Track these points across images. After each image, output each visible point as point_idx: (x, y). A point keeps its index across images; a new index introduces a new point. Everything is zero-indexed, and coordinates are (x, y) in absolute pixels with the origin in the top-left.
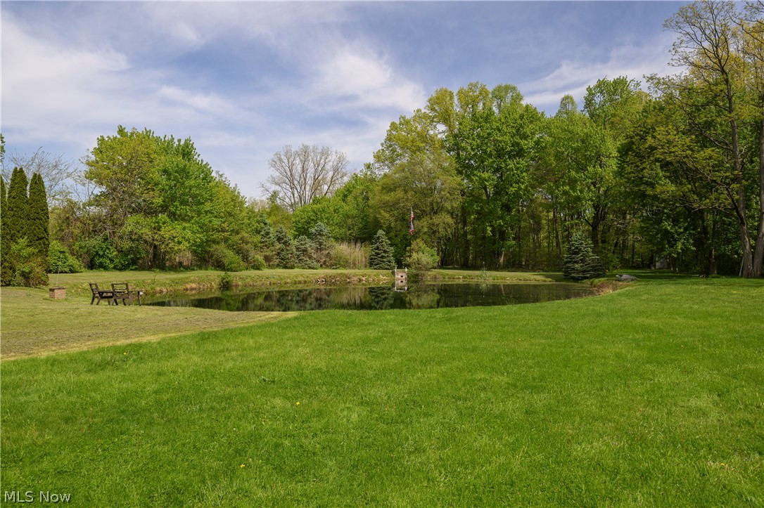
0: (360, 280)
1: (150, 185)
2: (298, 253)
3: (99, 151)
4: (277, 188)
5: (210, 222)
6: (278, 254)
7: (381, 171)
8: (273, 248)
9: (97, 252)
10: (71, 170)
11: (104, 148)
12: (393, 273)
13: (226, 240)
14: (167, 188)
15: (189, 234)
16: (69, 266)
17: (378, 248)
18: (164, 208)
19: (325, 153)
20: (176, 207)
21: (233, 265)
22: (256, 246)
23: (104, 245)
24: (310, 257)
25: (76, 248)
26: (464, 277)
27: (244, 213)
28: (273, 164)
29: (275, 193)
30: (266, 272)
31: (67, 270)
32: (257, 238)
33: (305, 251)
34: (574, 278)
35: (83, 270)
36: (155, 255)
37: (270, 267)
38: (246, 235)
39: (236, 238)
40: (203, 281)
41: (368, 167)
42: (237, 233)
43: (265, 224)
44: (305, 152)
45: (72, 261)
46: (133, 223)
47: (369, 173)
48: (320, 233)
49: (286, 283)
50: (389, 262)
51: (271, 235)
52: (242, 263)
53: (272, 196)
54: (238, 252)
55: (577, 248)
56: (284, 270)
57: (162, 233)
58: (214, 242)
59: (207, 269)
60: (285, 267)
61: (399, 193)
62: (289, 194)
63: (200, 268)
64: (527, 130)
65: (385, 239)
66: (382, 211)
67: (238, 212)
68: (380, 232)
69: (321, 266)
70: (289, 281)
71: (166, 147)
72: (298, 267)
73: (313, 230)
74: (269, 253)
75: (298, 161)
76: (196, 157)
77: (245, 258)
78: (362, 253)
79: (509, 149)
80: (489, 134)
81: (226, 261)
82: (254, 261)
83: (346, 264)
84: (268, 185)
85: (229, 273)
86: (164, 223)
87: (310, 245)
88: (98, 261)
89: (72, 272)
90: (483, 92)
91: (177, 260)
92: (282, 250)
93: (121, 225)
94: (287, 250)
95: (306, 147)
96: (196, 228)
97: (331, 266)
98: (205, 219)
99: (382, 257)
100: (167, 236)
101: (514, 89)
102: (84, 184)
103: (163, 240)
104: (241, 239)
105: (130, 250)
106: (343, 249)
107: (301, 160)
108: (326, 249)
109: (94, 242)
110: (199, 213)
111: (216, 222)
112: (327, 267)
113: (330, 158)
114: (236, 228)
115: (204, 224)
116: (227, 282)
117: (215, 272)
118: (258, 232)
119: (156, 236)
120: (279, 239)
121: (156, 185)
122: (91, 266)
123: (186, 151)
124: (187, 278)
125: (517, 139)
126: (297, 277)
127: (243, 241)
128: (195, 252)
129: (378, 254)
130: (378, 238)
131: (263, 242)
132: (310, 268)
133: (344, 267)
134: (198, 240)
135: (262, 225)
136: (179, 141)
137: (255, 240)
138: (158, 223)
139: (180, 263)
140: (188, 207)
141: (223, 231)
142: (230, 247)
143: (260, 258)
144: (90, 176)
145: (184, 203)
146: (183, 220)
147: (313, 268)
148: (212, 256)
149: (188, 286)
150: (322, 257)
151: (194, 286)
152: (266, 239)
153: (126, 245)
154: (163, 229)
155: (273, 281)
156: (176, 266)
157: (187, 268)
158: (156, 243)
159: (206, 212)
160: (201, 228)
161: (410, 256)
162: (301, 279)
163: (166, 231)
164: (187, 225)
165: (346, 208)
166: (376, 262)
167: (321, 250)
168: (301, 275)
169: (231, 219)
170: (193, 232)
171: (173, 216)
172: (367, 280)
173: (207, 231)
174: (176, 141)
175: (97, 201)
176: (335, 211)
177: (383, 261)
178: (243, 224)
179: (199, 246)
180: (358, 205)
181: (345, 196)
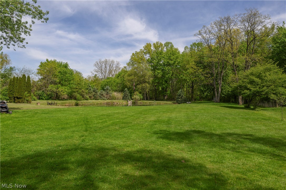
0: (117, 103)
1: (55, 76)
2: (100, 95)
3: (41, 66)
4: (97, 73)
5: (73, 86)
6: (94, 96)
7: (129, 69)
8: (92, 94)
9: (41, 95)
10: (33, 72)
11: (42, 65)
12: (128, 101)
13: (77, 91)
14: (61, 77)
15: (66, 90)
16: (33, 99)
17: (125, 94)
18: (60, 83)
19: (113, 62)
20: (63, 82)
21: (79, 99)
22: (86, 93)
23: (43, 93)
24: (104, 97)
25: (35, 94)
26: (149, 103)
27: (83, 83)
28: (95, 65)
29: (96, 75)
30: (90, 101)
31: (33, 100)
32: (87, 91)
33: (102, 95)
34: (178, 103)
35: (37, 100)
36: (57, 96)
37: (91, 99)
38: (83, 90)
39: (80, 91)
40: (70, 103)
41: (125, 67)
42: (81, 89)
43: (90, 87)
44: (106, 61)
45: (34, 97)
46: (50, 87)
47: (125, 69)
48: (107, 89)
49: (95, 104)
50: (129, 98)
51: (91, 90)
52: (82, 98)
53: (95, 76)
54: (81, 95)
55: (180, 94)
56: (95, 100)
57: (59, 90)
58: (74, 92)
59: (72, 100)
60: (96, 100)
61: (133, 77)
62: (101, 75)
63: (70, 100)
64: (172, 58)
65: (127, 91)
66: (127, 82)
67: (81, 83)
68: (126, 89)
69: (108, 99)
70: (95, 103)
71: (60, 65)
72: (100, 100)
73: (105, 88)
74: (90, 95)
75: (103, 64)
76: (69, 67)
77: (83, 97)
78: (121, 95)
79: (166, 63)
80: (160, 59)
81: (77, 97)
82: (86, 98)
83: (115, 99)
84: (93, 72)
85: (78, 101)
86: (59, 87)
87: (104, 93)
88: (41, 98)
89: (34, 100)
90: (161, 45)
91: (63, 97)
92: (95, 94)
93: (47, 87)
94: (97, 94)
95: (106, 60)
96: (69, 88)
97: (111, 99)
98: (71, 86)
99: (126, 97)
100: (60, 90)
101: (171, 43)
102: (37, 76)
103: (59, 91)
104: (82, 91)
105: (50, 94)
106: (115, 94)
107: (104, 64)
108: (109, 94)
109: (40, 92)
110: (69, 84)
111: (75, 86)
112: (110, 100)
113: (114, 63)
114: (80, 88)
115: (71, 87)
116: (77, 104)
117: (74, 101)
118: (87, 89)
119: (57, 91)
120: (94, 91)
121: (57, 76)
122: (39, 99)
123: (66, 66)
124: (66, 102)
125: (168, 60)
126: (98, 102)
127: (83, 92)
128: (68, 95)
129: (125, 96)
130: (125, 91)
131: (89, 92)
132: (104, 100)
133: (115, 100)
134: (69, 92)
135: (89, 87)
136: (64, 63)
137: (86, 92)
138: (58, 87)
139: (64, 98)
140: (66, 82)
141: (77, 89)
142: (79, 93)
143: (88, 97)
144: (38, 73)
145: (65, 81)
146: (65, 86)
147: (105, 100)
148: (73, 96)
149: (66, 104)
150: (108, 96)
151: (68, 104)
152: (90, 91)
153: (49, 93)
154: (59, 88)
155: (91, 103)
156: (63, 99)
157: (66, 100)
158: (57, 92)
159: (72, 83)
160: (70, 88)
161: (133, 97)
162: (99, 103)
163: (60, 89)
164: (66, 87)
165: (118, 81)
166: (124, 98)
167: (108, 94)
168: (99, 102)
169: (79, 85)
170: (68, 89)
171: (62, 85)
172: (119, 103)
173: (72, 89)
174: (63, 63)
175: (40, 80)
176: (114, 82)
177: (127, 98)
178: (83, 87)
179: (70, 93)
180: (121, 80)
181: (118, 76)
